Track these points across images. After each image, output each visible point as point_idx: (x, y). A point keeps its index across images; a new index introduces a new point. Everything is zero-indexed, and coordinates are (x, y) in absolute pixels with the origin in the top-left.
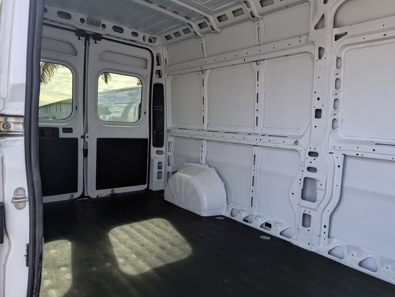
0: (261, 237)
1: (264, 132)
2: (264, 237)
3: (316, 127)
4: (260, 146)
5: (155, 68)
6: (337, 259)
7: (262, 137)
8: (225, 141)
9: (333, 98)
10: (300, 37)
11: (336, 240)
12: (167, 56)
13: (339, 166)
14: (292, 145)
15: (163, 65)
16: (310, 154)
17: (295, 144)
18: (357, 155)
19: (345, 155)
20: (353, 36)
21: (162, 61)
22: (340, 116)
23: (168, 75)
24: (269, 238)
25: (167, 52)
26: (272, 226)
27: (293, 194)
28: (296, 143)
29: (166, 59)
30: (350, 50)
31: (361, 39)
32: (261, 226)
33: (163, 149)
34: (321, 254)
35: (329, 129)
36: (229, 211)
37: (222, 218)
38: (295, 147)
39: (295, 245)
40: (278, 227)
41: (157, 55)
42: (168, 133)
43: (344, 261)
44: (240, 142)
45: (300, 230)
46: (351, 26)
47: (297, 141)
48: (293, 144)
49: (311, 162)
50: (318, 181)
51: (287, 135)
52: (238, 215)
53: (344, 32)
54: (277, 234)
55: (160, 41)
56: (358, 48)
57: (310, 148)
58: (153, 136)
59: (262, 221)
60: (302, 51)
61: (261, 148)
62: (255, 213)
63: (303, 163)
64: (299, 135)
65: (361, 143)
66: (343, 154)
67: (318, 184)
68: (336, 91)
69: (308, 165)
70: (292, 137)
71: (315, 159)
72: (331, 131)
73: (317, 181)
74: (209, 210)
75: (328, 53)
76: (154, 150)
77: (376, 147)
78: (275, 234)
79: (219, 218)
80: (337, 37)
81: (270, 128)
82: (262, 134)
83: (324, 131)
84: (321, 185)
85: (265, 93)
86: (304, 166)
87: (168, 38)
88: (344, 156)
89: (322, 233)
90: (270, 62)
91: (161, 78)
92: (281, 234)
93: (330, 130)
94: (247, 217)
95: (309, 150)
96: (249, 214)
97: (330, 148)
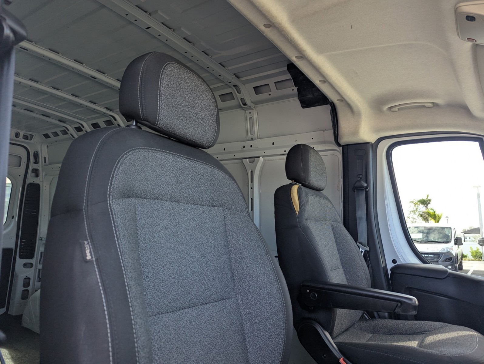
5: (31, 166)
12: (47, 154)
15: (41, 164)
21: (41, 159)
23: (46, 175)
25: (47, 150)
29: (45, 158)
33: (33, 261)
41: (34, 152)
42: (41, 241)
55: (37, 138)
58: (21, 245)
76: (20, 262)
87: (47, 136)
91: (37, 177)
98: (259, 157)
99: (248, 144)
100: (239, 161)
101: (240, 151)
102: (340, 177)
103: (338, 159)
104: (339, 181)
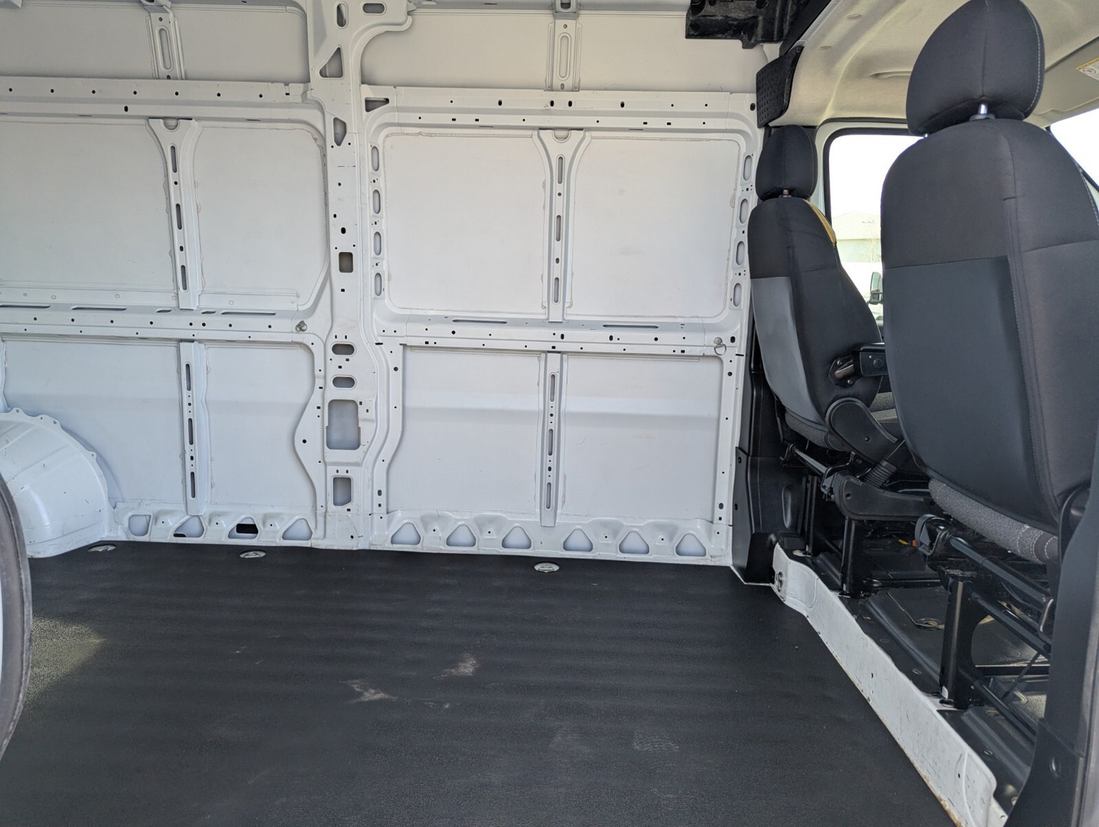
0: (242, 556)
1: (207, 304)
2: (252, 555)
3: (343, 290)
4: (200, 341)
6: (408, 548)
7: (206, 318)
8: (82, 334)
9: (372, 230)
10: (288, 85)
11: (400, 515)
13: (396, 369)
14: (292, 332)
16: (338, 349)
17: (298, 329)
18: (427, 343)
19: (404, 346)
20: (399, 109)
22: (385, 268)
24: (262, 554)
26: (259, 526)
27: (304, 441)
28: (301, 327)
30: (392, 134)
31: (412, 118)
32: (230, 536)
34: (380, 548)
35: (371, 295)
36: (122, 524)
37: (108, 546)
38: (299, 337)
39: (324, 548)
40: (275, 525)
43: (422, 547)
44: (137, 333)
45: (330, 516)
46: (395, 87)
47: (302, 322)
48: (294, 331)
49: (340, 367)
50: (361, 403)
51: (273, 310)
52: (153, 527)
53: (382, 97)
54: (277, 541)
56: (407, 134)
57: (336, 337)
59: (229, 524)
60: (293, 118)
61: (202, 346)
62: (205, 510)
63: (320, 370)
64: (301, 308)
65: (430, 320)
66: (401, 344)
67: (361, 409)
68: (376, 216)
69: (333, 372)
70: (288, 315)
71: (348, 360)
72: (375, 299)
73: (358, 404)
74: (64, 535)
75: (355, 136)
77: (456, 327)
78: (272, 542)
79: (100, 549)
80: (370, 105)
81: (225, 293)
82: (201, 309)
83: (361, 299)
84: (367, 411)
85: (197, 206)
86: (325, 377)
88: (404, 348)
89: (376, 506)
90: (206, 127)
92: (284, 537)
93: (373, 297)
94: (183, 524)
95: (332, 342)
96: (187, 517)
97: (376, 334)
98: (581, 129)
99: (561, 98)
100: (529, 132)
101: (542, 110)
102: (739, 182)
103: (740, 149)
104: (735, 190)
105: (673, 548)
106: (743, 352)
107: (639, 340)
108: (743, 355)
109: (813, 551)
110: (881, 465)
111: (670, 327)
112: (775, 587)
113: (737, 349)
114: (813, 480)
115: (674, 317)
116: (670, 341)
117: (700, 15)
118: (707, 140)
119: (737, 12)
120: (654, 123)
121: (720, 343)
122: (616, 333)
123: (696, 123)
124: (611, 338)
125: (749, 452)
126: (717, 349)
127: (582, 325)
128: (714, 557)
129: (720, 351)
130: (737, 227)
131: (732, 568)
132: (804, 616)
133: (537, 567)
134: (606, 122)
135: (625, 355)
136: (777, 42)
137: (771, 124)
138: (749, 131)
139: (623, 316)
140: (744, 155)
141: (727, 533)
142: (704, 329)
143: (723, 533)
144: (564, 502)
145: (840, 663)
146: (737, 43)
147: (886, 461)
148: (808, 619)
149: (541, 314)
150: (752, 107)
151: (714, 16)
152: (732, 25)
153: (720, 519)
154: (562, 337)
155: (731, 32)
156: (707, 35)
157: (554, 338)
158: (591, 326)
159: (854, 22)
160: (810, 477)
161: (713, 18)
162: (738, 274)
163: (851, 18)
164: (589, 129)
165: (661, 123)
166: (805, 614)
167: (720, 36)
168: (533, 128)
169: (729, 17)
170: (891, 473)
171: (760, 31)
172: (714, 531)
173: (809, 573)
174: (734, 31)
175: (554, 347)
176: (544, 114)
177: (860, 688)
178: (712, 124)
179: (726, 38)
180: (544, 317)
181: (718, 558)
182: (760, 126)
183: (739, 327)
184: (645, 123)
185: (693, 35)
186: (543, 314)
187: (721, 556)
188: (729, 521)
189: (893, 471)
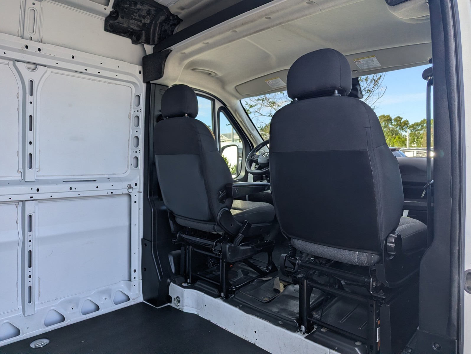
98: (45, 66)
99: (34, 46)
100: (7, 62)
101: (19, 50)
102: (132, 107)
103: (132, 91)
104: (131, 110)
105: (112, 302)
106: (142, 190)
107: (88, 189)
108: (141, 192)
109: (191, 282)
110: (239, 236)
111: (103, 180)
112: (173, 304)
113: (138, 189)
114: (189, 248)
115: (103, 174)
116: (105, 188)
117: (116, 21)
118: (116, 84)
119: (134, 26)
120: (90, 70)
121: (130, 187)
122: (73, 185)
123: (113, 75)
124: (71, 189)
125: (152, 240)
126: (129, 190)
127: (49, 182)
128: (134, 299)
129: (130, 190)
130: (132, 129)
131: (144, 302)
132: (196, 315)
133: (32, 345)
134: (61, 65)
135: (79, 198)
136: (152, 44)
137: (151, 82)
138: (138, 83)
139: (74, 175)
140: (134, 94)
141: (139, 284)
142: (120, 180)
143: (137, 286)
144: (39, 296)
145: (229, 331)
146: (129, 41)
147: (241, 233)
148: (199, 315)
149: (17, 176)
150: (140, 72)
151: (123, 24)
152: (130, 31)
153: (135, 278)
154: (38, 190)
155: (128, 34)
156: (117, 32)
157: (32, 191)
158: (56, 182)
159: (204, 45)
160: (187, 247)
161: (122, 25)
162: (135, 152)
163: (204, 43)
164: (49, 67)
165: (95, 72)
166: (196, 313)
167: (123, 34)
168: (9, 59)
169: (130, 27)
170: (242, 238)
171: (143, 37)
172: (132, 285)
173: (197, 293)
174: (130, 35)
175: (31, 197)
176: (21, 52)
177: (247, 339)
178: (120, 77)
179: (125, 36)
180: (20, 178)
181: (136, 299)
182: (144, 82)
183: (138, 177)
184: (86, 70)
185: (109, 30)
186: (19, 176)
187: (137, 298)
188: (140, 278)
189: (243, 237)
